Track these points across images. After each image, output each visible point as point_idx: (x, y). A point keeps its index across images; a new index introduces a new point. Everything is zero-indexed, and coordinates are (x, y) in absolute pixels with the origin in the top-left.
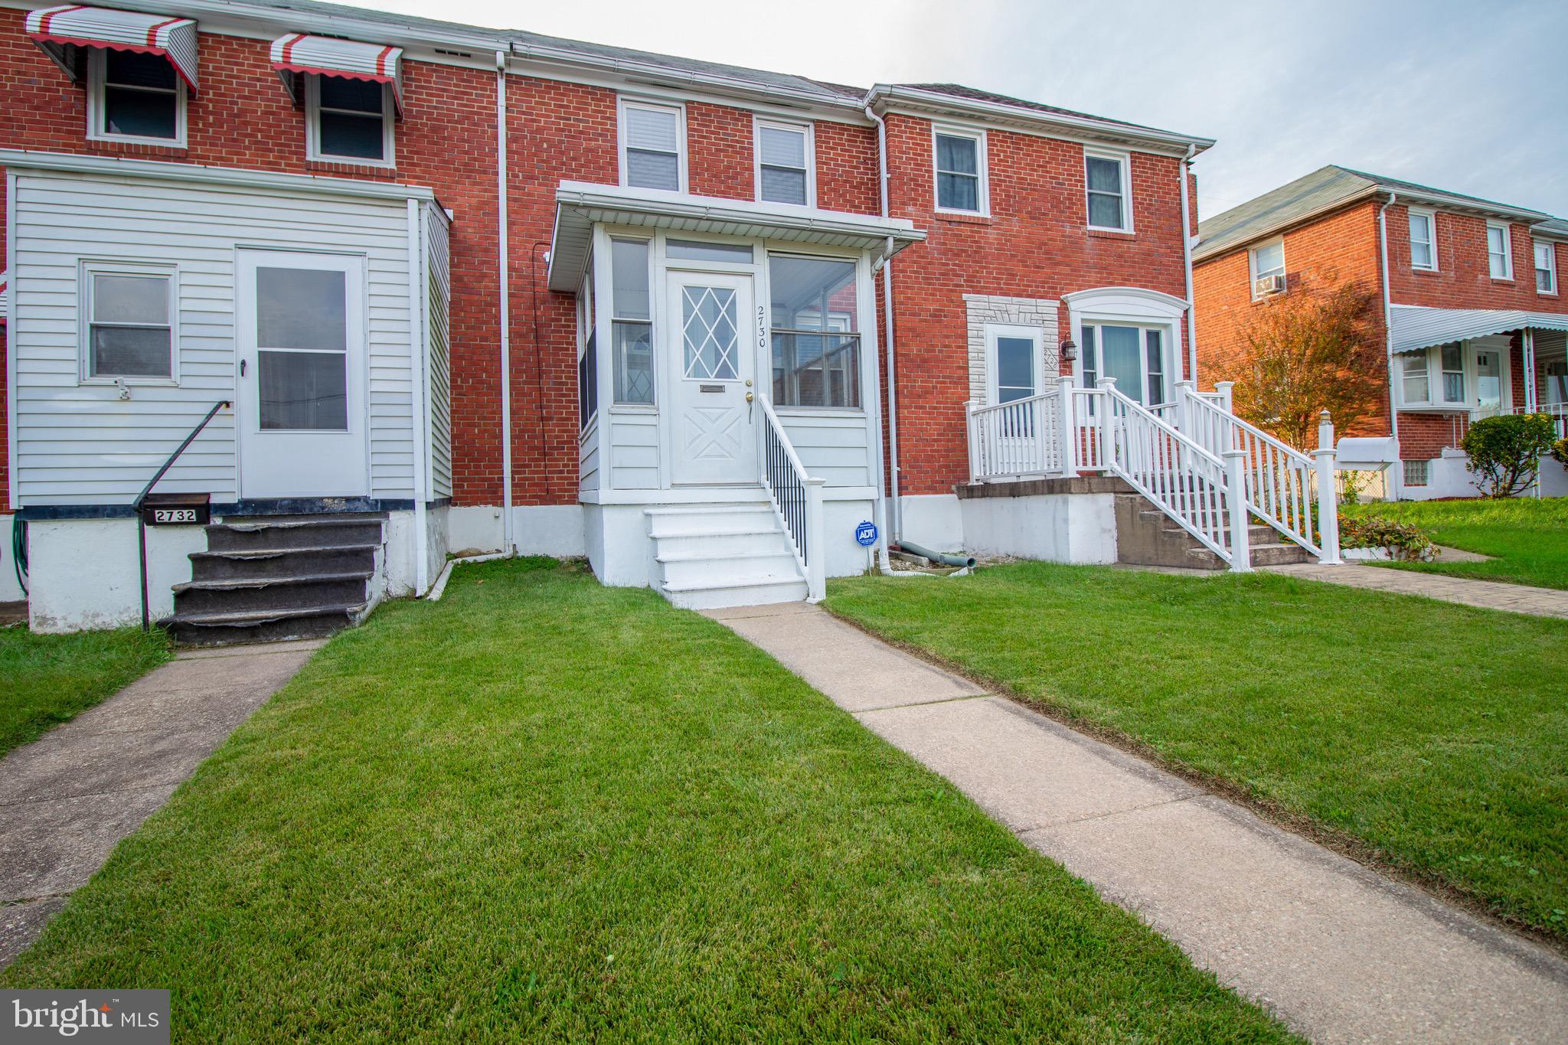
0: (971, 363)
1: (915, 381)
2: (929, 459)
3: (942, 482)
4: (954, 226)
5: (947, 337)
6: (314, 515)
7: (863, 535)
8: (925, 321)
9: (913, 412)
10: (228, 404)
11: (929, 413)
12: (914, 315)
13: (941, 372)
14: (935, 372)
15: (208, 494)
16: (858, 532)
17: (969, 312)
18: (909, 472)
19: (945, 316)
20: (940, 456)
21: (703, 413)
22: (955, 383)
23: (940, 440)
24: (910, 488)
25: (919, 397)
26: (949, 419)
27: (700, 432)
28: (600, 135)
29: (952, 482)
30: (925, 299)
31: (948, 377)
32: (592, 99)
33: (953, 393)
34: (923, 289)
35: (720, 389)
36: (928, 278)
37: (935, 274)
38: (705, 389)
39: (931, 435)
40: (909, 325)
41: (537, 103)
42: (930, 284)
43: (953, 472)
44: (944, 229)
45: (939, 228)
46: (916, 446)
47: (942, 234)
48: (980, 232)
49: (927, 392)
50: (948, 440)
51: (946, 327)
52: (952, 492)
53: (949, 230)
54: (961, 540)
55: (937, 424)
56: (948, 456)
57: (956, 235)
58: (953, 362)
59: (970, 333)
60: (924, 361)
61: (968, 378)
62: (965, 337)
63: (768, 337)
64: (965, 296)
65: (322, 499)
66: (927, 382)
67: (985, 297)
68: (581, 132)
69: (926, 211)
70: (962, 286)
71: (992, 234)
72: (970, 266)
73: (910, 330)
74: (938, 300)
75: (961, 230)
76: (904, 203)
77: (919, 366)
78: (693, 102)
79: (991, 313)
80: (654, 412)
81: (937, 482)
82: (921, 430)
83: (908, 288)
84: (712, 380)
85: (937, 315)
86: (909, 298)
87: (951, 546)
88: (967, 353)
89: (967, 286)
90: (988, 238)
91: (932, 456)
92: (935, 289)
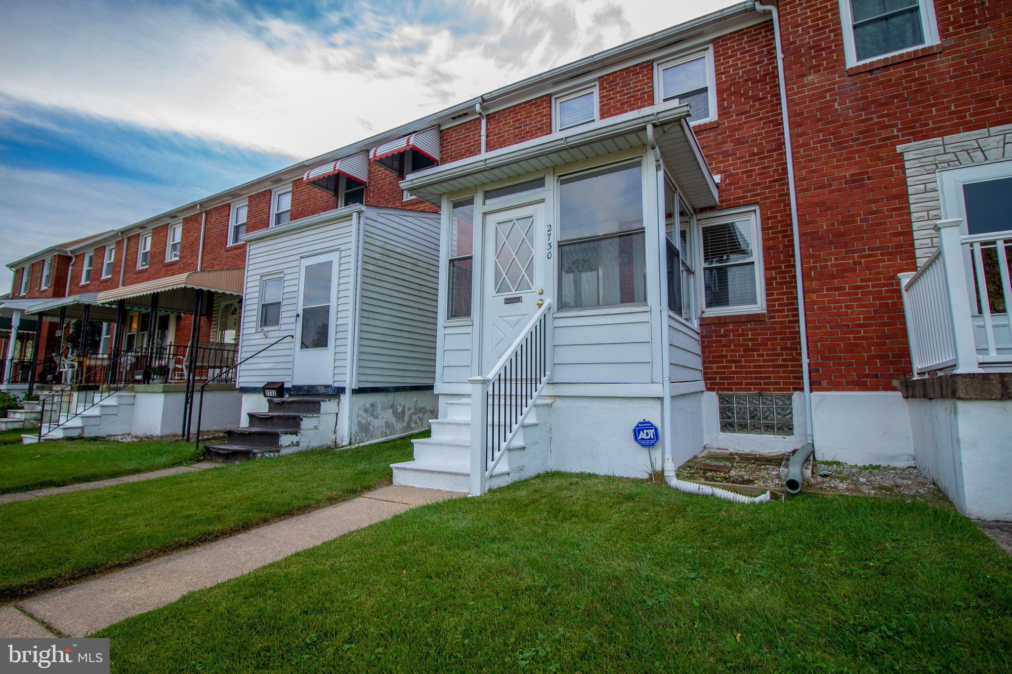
0: (915, 226)
1: (826, 260)
2: (851, 348)
3: (876, 376)
4: (876, 74)
5: (874, 201)
6: (314, 395)
7: (642, 435)
8: (839, 190)
9: (824, 296)
10: (293, 336)
11: (849, 294)
12: (823, 187)
13: (865, 244)
14: (857, 245)
15: (283, 383)
16: (637, 431)
17: (907, 165)
18: (821, 365)
19: (869, 179)
20: (870, 345)
21: (506, 321)
22: (890, 254)
23: (870, 325)
24: (824, 383)
25: (834, 277)
26: (886, 298)
27: (503, 336)
28: (539, 129)
29: (892, 377)
30: (837, 167)
31: (878, 248)
32: (535, 108)
33: (887, 267)
34: (834, 156)
35: (518, 300)
36: (839, 143)
37: (851, 135)
38: (508, 301)
39: (854, 319)
40: (816, 199)
41: (504, 125)
42: (844, 148)
43: (892, 363)
44: (863, 82)
45: (855, 84)
46: (830, 333)
47: (859, 89)
48: (921, 67)
49: (843, 271)
50: (884, 324)
51: (872, 190)
52: (894, 389)
53: (870, 80)
54: (911, 451)
55: (861, 306)
56: (884, 344)
57: (881, 83)
58: (885, 230)
59: (911, 190)
60: (841, 235)
61: (912, 245)
62: (903, 196)
63: (555, 251)
64: (899, 148)
65: (317, 386)
66: (843, 258)
67: (938, 140)
68: (528, 132)
69: (835, 72)
70: (897, 136)
71: (943, 63)
72: (908, 111)
73: (817, 205)
74: (857, 163)
75: (890, 75)
76: (803, 75)
77: (831, 242)
78: (602, 77)
79: (951, 157)
80: (470, 323)
81: (867, 376)
82: (839, 314)
83: (811, 160)
84: (513, 294)
85: (856, 181)
86: (814, 171)
87: (893, 458)
88: (909, 214)
89: (903, 135)
90: (938, 68)
91: (857, 345)
92: (851, 152)
